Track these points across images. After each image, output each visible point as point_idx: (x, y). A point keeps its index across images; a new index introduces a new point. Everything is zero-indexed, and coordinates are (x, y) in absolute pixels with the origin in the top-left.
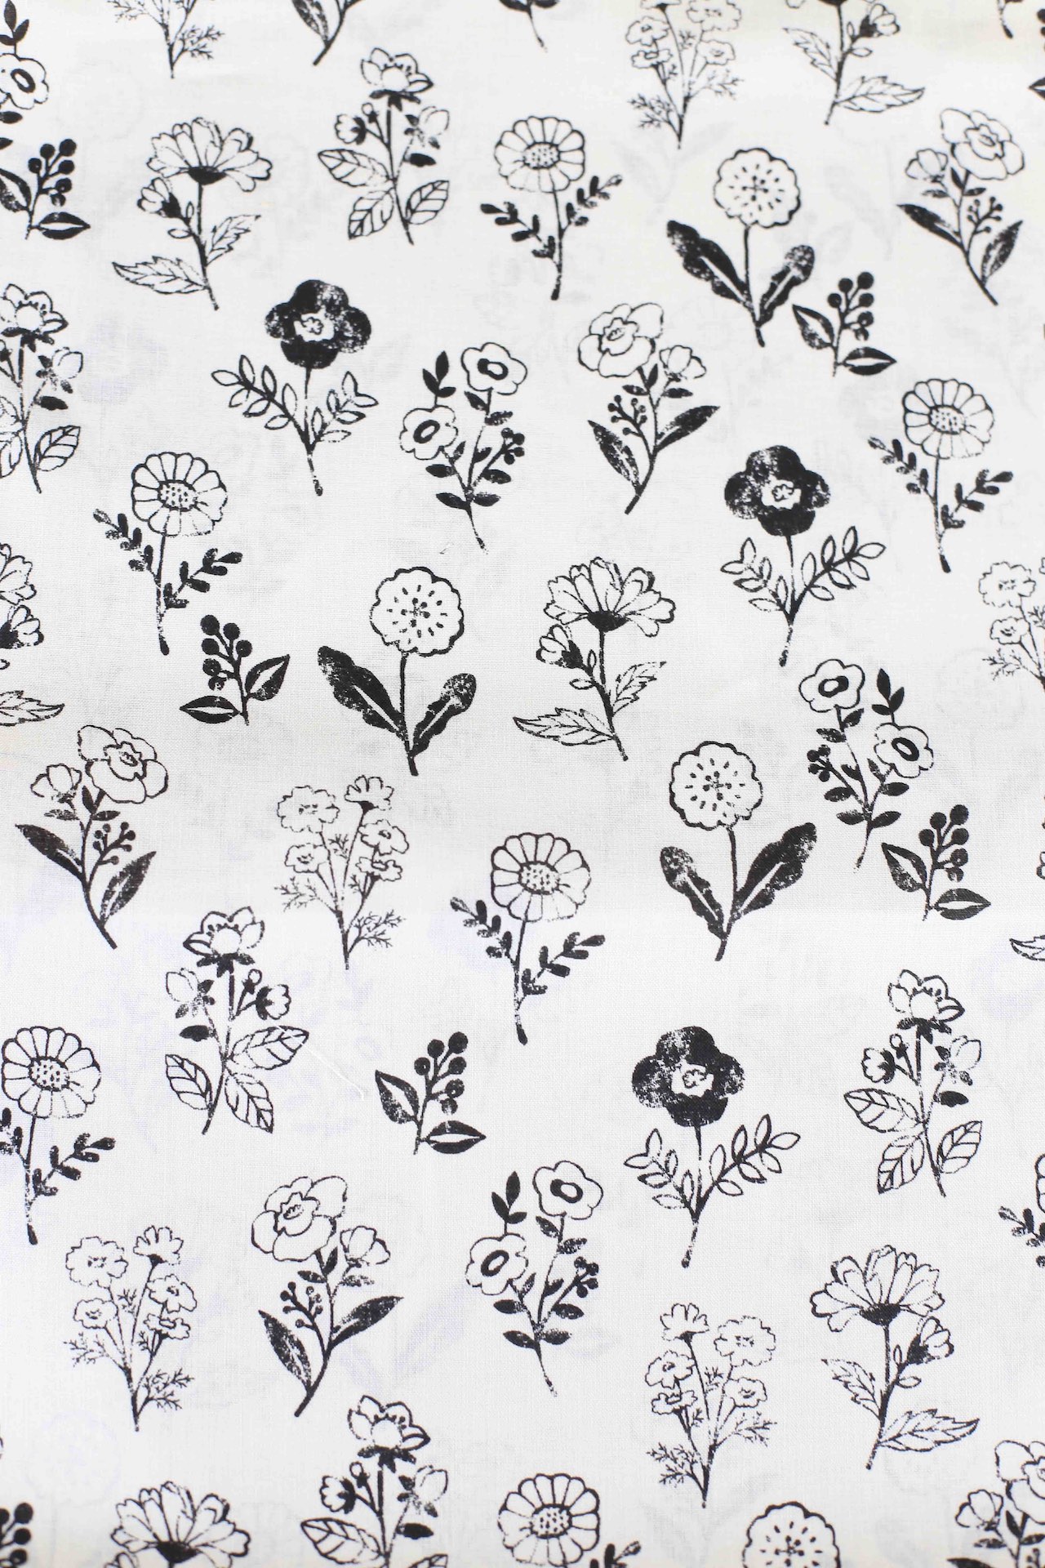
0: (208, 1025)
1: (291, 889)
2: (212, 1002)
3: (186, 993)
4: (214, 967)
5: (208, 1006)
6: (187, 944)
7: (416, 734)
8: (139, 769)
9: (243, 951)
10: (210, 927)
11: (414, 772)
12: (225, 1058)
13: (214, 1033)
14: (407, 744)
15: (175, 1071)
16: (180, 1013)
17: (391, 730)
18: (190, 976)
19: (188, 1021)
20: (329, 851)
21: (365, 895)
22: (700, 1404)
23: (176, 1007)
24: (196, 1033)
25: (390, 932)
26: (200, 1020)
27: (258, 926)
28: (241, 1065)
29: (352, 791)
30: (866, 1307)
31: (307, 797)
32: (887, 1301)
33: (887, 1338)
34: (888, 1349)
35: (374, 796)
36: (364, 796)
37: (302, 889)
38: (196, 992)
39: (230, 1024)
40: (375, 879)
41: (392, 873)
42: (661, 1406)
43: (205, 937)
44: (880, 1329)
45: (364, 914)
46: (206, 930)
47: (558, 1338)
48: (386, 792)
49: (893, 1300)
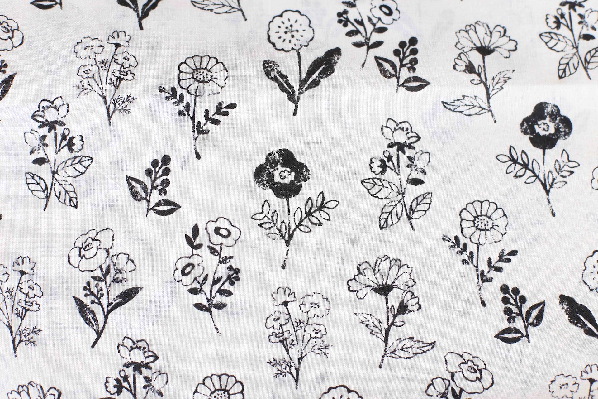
0: (45, 157)
1: (81, 86)
2: (47, 145)
3: (35, 142)
4: (47, 128)
5: (45, 148)
6: (33, 117)
7: (143, 9)
8: (10, 34)
9: (60, 119)
10: (43, 107)
11: (141, 28)
12: (54, 173)
13: (48, 161)
14: (138, 14)
15: (30, 181)
16: (32, 152)
17: (130, 7)
18: (35, 133)
19: (36, 156)
20: (99, 68)
21: (116, 88)
22: (293, 337)
23: (30, 149)
24: (40, 161)
25: (130, 106)
26: (41, 155)
27: (66, 106)
28: (61, 176)
29: (110, 38)
30: (376, 286)
31: (89, 42)
32: (386, 283)
33: (387, 302)
34: (387, 307)
35: (122, 40)
36: (116, 41)
37: (86, 86)
38: (39, 141)
39: (55, 156)
40: (121, 79)
41: (130, 76)
42: (273, 339)
43: (41, 113)
44: (383, 298)
45: (116, 96)
46: (41, 109)
47: (221, 306)
48: (127, 38)
49: (390, 282)
